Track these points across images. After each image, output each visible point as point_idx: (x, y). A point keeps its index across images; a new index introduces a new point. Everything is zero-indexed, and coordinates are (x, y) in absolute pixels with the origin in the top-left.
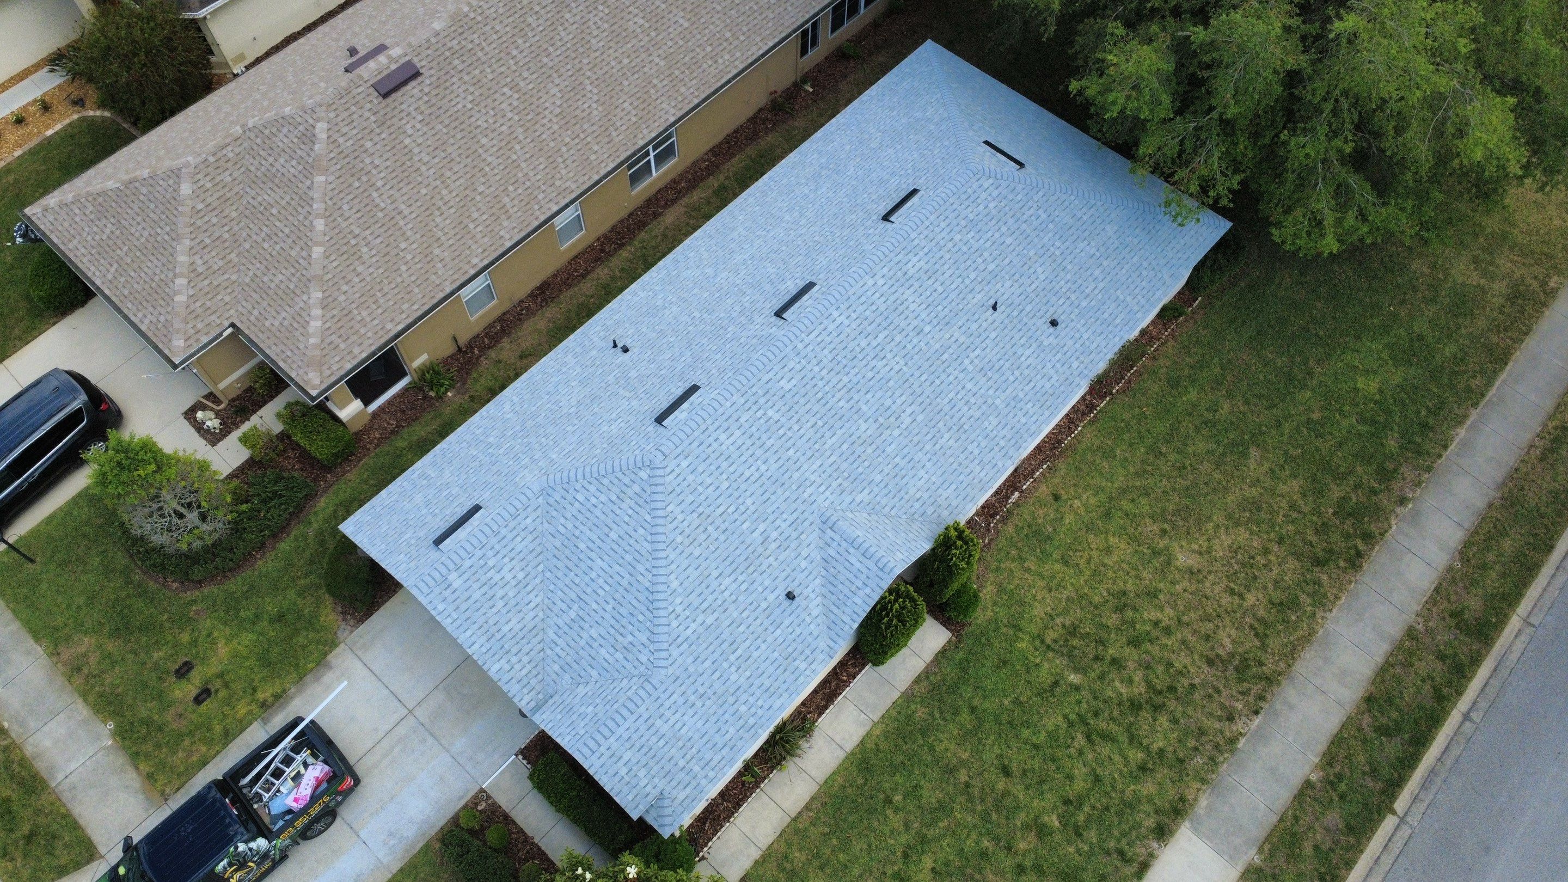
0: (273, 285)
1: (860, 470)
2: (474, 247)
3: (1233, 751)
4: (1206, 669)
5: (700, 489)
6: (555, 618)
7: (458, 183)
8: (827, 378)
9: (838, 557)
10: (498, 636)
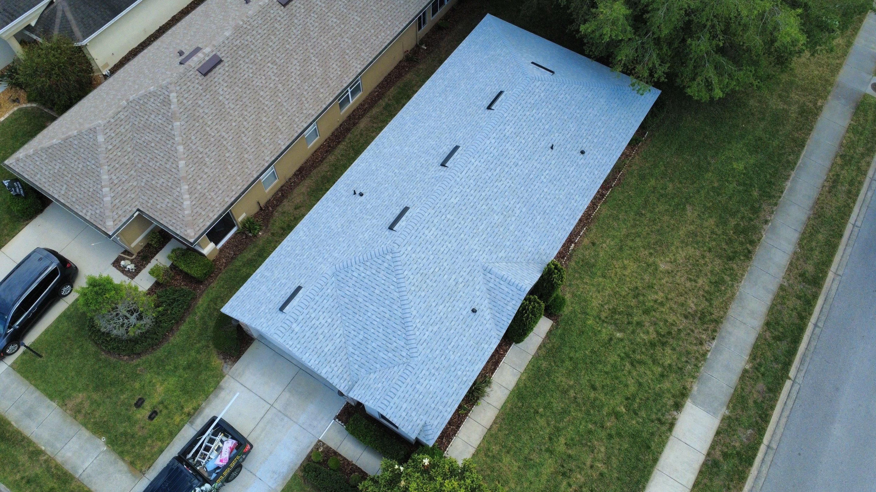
0: (158, 185)
1: (498, 240)
2: (265, 151)
3: (705, 360)
4: (684, 321)
5: (420, 261)
6: (351, 340)
7: (252, 118)
8: (474, 195)
9: (495, 287)
10: (323, 354)
